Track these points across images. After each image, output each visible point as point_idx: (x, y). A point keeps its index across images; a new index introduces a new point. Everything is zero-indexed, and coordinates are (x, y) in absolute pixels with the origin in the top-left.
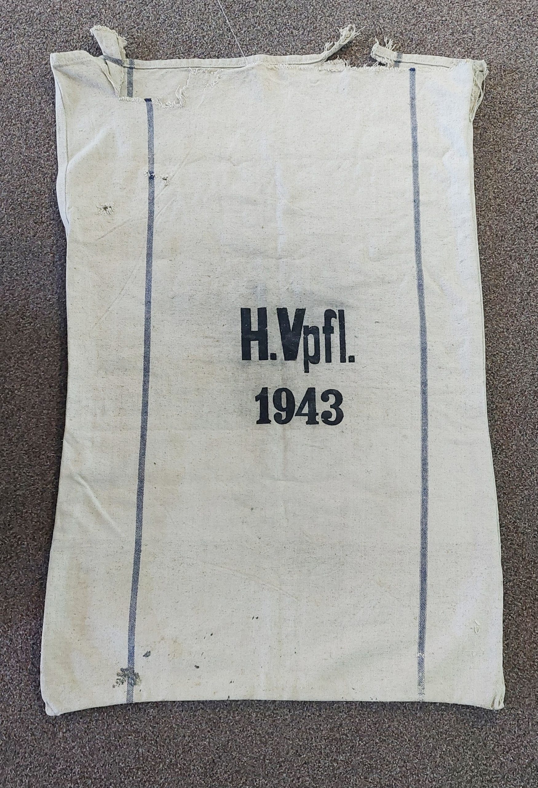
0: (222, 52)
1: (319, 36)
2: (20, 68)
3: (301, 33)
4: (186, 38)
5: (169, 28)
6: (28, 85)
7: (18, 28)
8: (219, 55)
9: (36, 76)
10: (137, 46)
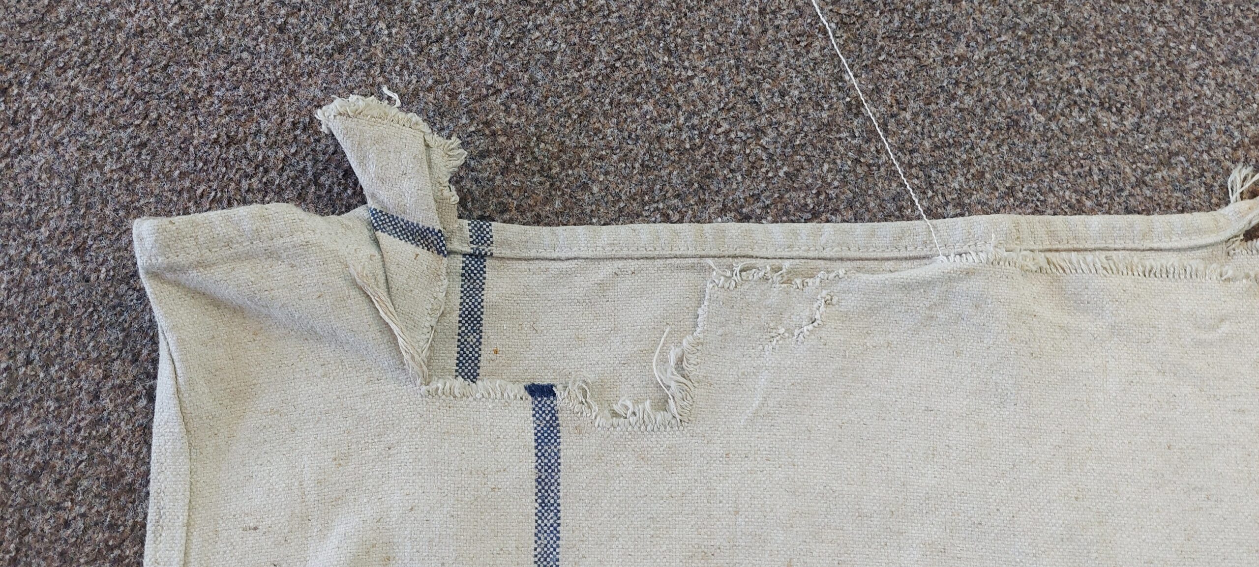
0: (832, 193)
1: (1198, 139)
2: (35, 245)
3: (1129, 123)
4: (691, 139)
5: (626, 98)
6: (56, 315)
7: (47, 86)
8: (819, 204)
9: (93, 277)
10: (503, 163)
